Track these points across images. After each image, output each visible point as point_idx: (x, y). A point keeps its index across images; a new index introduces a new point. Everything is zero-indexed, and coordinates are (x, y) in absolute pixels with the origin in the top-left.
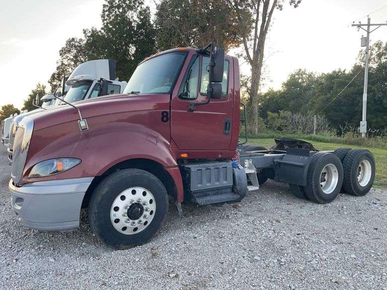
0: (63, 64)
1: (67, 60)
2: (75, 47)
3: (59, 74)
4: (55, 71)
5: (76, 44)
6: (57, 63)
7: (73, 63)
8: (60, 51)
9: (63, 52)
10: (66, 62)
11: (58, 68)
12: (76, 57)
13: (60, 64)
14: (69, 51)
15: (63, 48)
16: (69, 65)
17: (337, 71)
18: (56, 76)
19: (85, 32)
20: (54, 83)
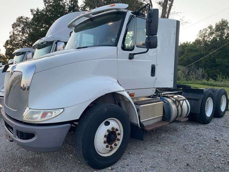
0: (14, 34)
1: (17, 31)
2: (23, 22)
3: (11, 41)
4: (9, 39)
5: (24, 20)
6: (10, 33)
7: (21, 33)
8: (12, 25)
9: (14, 26)
10: (16, 33)
11: (10, 37)
12: (23, 29)
13: (12, 34)
14: (19, 25)
15: (14, 23)
16: (19, 35)
17: (186, 42)
18: (9, 42)
19: (32, 11)
20: (8, 47)
